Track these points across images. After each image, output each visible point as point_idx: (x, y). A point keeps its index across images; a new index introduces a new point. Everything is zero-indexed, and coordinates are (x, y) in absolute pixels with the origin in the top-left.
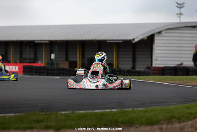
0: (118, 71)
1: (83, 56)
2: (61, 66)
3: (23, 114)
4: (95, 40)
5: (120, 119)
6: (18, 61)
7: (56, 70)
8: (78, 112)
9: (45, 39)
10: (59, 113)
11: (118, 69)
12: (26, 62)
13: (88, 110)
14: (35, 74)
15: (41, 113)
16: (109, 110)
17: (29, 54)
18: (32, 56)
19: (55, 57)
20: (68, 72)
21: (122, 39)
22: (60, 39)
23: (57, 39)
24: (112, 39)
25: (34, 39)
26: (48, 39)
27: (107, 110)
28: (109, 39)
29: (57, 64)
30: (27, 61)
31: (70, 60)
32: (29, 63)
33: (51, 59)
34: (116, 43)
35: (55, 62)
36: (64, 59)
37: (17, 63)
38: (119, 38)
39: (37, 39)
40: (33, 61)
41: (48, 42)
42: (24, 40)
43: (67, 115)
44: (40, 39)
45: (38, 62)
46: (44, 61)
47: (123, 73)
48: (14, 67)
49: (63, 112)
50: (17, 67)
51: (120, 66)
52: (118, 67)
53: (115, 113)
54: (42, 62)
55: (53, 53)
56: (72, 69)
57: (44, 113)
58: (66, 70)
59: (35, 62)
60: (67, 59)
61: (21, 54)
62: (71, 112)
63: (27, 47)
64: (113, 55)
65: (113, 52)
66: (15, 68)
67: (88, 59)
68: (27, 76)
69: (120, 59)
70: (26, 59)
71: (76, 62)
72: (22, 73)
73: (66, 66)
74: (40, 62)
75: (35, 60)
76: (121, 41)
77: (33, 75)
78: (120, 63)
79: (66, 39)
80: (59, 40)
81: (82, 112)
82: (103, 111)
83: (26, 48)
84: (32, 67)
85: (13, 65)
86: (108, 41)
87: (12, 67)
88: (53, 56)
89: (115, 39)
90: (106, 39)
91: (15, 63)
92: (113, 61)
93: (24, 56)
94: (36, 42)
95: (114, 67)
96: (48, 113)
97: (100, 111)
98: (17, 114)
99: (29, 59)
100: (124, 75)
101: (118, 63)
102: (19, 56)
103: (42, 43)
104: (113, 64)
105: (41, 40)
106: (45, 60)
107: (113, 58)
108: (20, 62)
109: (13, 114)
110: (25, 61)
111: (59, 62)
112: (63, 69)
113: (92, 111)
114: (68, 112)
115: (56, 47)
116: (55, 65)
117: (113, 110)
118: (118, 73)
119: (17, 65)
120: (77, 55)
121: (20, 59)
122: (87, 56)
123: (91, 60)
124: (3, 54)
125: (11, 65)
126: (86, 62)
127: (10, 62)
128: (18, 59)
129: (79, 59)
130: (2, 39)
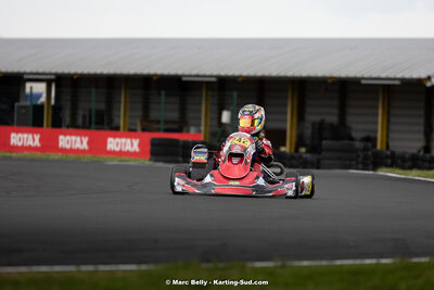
0: (387, 157)
1: (301, 116)
4: (331, 78)
6: (139, 128)
9: (208, 73)
11: (389, 153)
12: (158, 130)
14: (180, 159)
17: (165, 109)
18: (175, 115)
19: (232, 118)
21: (399, 76)
22: (245, 73)
23: (237, 73)
24: (374, 75)
25: (180, 72)
26: (215, 73)
28: (366, 75)
30: (162, 126)
32: (166, 130)
33: (221, 124)
34: (384, 85)
35: (230, 131)
37: (135, 130)
38: (392, 76)
39: (187, 73)
40: (175, 126)
41: (214, 79)
42: (156, 75)
44: (194, 73)
45: (188, 131)
46: (202, 128)
47: (399, 162)
48: (129, 141)
50: (136, 142)
51: (391, 144)
52: (388, 147)
54: (200, 131)
55: (228, 109)
59: (179, 130)
61: (146, 110)
63: (163, 93)
64: (377, 115)
65: (377, 108)
66: (130, 144)
67: (313, 124)
68: (160, 164)
69: (392, 127)
70: (158, 122)
71: (283, 132)
72: (149, 156)
74: (193, 130)
75: (181, 126)
76: (397, 82)
77: (177, 162)
78: (391, 135)
79: (259, 73)
80: (240, 77)
83: (159, 95)
84: (175, 143)
85: (126, 137)
86: (363, 82)
87: (123, 140)
88: (226, 117)
89: (383, 75)
90: (359, 75)
91: (131, 132)
92: (376, 131)
93: (154, 115)
94: (184, 79)
95: (379, 147)
99: (166, 122)
100: (403, 168)
101: (388, 136)
102: (140, 113)
103: (201, 82)
104: (376, 140)
105: (198, 76)
106: (206, 125)
107: (376, 123)
108: (144, 130)
110: (155, 126)
115: (235, 94)
118: (389, 161)
119: (136, 138)
120: (286, 113)
121: (142, 121)
122: (312, 117)
123: (320, 127)
124: (102, 106)
125: (120, 137)
126: (308, 132)
127: (117, 128)
128: (138, 122)
129: (289, 125)
130: (99, 71)
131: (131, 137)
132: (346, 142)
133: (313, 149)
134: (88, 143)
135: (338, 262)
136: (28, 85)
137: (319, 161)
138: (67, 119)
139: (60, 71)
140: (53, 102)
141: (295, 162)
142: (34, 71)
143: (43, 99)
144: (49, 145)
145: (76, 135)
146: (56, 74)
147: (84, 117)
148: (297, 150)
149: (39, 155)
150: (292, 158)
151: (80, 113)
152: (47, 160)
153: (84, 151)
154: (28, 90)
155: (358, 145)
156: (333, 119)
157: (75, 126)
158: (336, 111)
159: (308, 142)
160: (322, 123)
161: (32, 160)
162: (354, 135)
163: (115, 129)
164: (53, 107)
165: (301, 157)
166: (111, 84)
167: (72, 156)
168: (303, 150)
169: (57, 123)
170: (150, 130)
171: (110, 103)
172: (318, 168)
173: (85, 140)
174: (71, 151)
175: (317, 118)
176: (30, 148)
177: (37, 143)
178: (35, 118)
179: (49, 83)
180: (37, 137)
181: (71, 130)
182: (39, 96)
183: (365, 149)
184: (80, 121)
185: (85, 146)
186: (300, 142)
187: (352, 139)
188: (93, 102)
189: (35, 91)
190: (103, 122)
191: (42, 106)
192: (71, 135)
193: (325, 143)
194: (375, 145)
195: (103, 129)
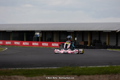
1: (91, 39)
2: (80, 44)
3: (61, 68)
4: (97, 31)
5: (110, 71)
6: (58, 41)
7: (78, 46)
8: (89, 67)
9: (72, 30)
10: (79, 67)
12: (62, 42)
13: (94, 66)
15: (70, 67)
16: (105, 66)
17: (64, 37)
19: (77, 39)
20: (83, 47)
21: (111, 30)
22: (80, 30)
23: (78, 30)
25: (66, 30)
26: (74, 30)
27: (104, 66)
29: (78, 43)
31: (85, 40)
32: (64, 42)
33: (75, 40)
34: (108, 32)
35: (77, 42)
36: (82, 40)
38: (109, 30)
39: (68, 30)
42: (62, 31)
43: (84, 68)
47: (111, 47)
49: (81, 67)
51: (109, 44)
52: (109, 45)
53: (107, 68)
55: (76, 37)
56: (86, 45)
57: (72, 67)
58: (83, 46)
60: (83, 40)
61: (60, 38)
62: (86, 67)
64: (106, 38)
66: (57, 45)
69: (110, 41)
70: (62, 40)
71: (88, 42)
73: (82, 43)
78: (110, 42)
79: (83, 30)
81: (91, 67)
82: (102, 66)
83: (62, 35)
88: (76, 39)
89: (107, 30)
90: (103, 30)
91: (57, 42)
92: (106, 41)
93: (61, 39)
96: (74, 67)
97: (100, 66)
98: (58, 68)
99: (64, 40)
100: (112, 49)
101: (109, 43)
102: (59, 38)
104: (106, 43)
105: (70, 31)
108: (59, 42)
109: (56, 68)
111: (79, 42)
112: (81, 45)
113: (96, 67)
114: (84, 67)
115: (78, 34)
116: (77, 43)
117: (107, 66)
118: (109, 47)
120: (88, 38)
121: (59, 40)
122: (93, 39)
123: (95, 41)
124: (51, 37)
125: (55, 43)
126: (93, 42)
127: (54, 41)
128: (58, 40)
129: (89, 40)
130: (50, 30)
131: (57, 43)
132: (100, 44)
133: (94, 45)
134: (48, 44)
135: (98, 66)
136: (36, 33)
137: (95, 47)
138: (44, 40)
139: (42, 30)
140: (41, 36)
141: (90, 48)
142: (37, 30)
143: (39, 36)
144: (40, 45)
145: (46, 43)
146: (41, 31)
147: (47, 39)
148: (90, 45)
149: (38, 47)
150: (89, 47)
151: (47, 38)
152: (40, 48)
153: (47, 46)
154: (36, 34)
155: (103, 44)
156: (98, 39)
157: (45, 41)
158: (98, 37)
159: (93, 44)
160: (95, 40)
161: (37, 48)
162: (102, 42)
163: (53, 42)
164: (41, 37)
165: (91, 47)
166: (52, 33)
167: (45, 47)
168: (92, 45)
169: (42, 41)
170: (61, 42)
171: (53, 37)
172: (95, 49)
173: (47, 44)
174: (45, 46)
175: (95, 39)
176: (36, 46)
177: (38, 45)
178: (37, 40)
179: (40, 32)
180: (38, 43)
181: (44, 42)
182: (38, 35)
183: (104, 45)
184: (46, 40)
185: (47, 45)
186: (91, 44)
187: (101, 43)
188: (49, 36)
189: (37, 34)
190: (51, 40)
191: (39, 37)
192: (45, 43)
193: (96, 44)
194: (106, 44)
195: (51, 42)
